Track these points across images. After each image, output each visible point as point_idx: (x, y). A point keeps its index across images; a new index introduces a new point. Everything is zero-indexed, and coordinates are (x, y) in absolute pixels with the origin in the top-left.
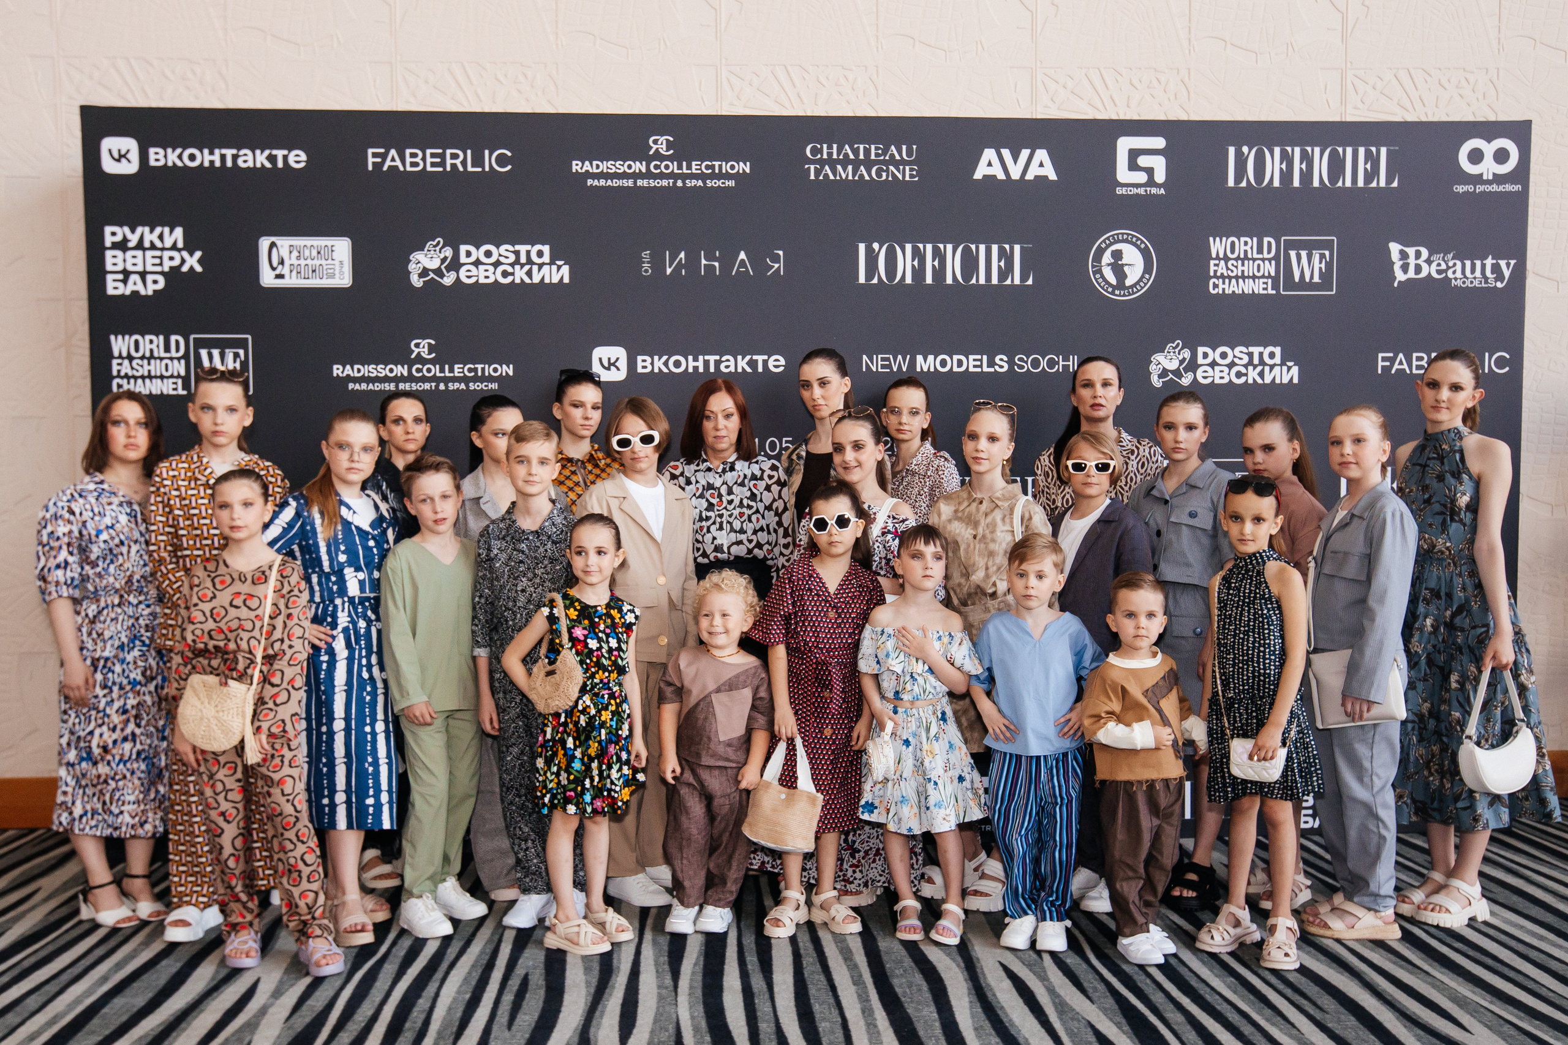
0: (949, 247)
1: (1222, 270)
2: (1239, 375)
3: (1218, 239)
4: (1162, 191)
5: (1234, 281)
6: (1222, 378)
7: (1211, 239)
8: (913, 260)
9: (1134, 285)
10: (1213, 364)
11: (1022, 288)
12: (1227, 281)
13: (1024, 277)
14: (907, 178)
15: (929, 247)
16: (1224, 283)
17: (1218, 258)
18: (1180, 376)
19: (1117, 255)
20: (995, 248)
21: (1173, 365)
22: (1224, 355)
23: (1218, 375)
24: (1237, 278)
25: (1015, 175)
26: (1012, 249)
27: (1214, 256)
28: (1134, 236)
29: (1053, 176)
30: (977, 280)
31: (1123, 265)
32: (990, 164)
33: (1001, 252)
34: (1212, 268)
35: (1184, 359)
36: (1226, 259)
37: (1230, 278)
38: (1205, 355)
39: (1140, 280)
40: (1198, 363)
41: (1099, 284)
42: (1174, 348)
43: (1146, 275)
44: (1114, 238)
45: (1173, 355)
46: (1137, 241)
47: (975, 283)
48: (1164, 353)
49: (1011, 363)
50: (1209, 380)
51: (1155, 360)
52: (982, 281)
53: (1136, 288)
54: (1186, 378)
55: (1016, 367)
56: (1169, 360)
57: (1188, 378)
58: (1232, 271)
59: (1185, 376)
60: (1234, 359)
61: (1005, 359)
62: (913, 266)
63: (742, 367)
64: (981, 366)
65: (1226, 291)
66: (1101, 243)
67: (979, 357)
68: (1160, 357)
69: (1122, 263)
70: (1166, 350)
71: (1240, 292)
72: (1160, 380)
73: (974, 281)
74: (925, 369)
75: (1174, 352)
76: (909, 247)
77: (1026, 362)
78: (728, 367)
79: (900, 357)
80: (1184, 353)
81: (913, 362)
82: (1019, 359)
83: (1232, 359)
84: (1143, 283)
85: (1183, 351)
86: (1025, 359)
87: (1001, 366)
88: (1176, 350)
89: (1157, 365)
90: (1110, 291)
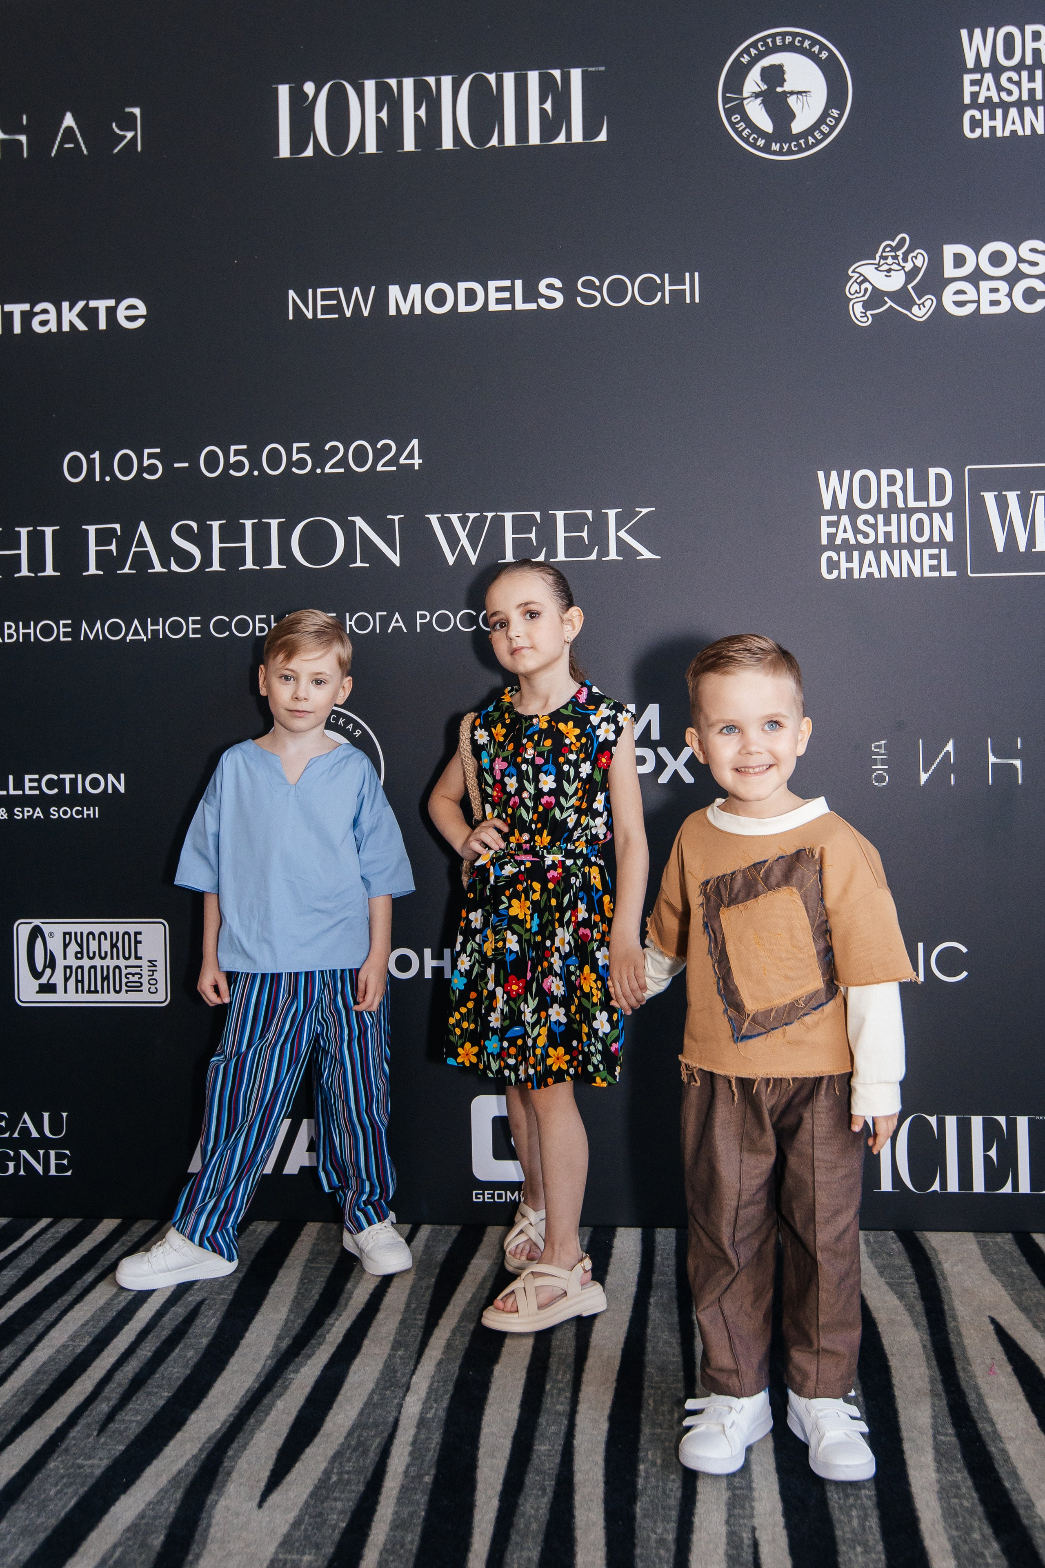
0: (447, 81)
1: (988, 90)
2: (1031, 295)
3: (977, 32)
5: (1013, 112)
6: (995, 303)
7: (964, 33)
8: (379, 110)
9: (810, 131)
10: (976, 277)
11: (587, 149)
12: (999, 112)
13: (590, 130)
15: (408, 84)
16: (993, 117)
17: (978, 67)
18: (909, 304)
19: (774, 75)
20: (533, 77)
21: (894, 282)
23: (986, 297)
24: (1020, 105)
26: (566, 78)
27: (970, 64)
28: (806, 37)
30: (501, 139)
31: (785, 94)
33: (547, 86)
34: (968, 89)
35: (916, 270)
36: (996, 69)
38: (960, 260)
39: (822, 120)
40: (946, 276)
41: (739, 134)
42: (895, 249)
43: (833, 111)
44: (766, 44)
45: (894, 263)
46: (811, 46)
47: (496, 144)
48: (875, 259)
49: (569, 291)
50: (969, 309)
51: (857, 275)
52: (510, 140)
53: (814, 138)
54: (921, 306)
55: (579, 299)
56: (885, 273)
57: (924, 307)
58: (1010, 93)
59: (918, 302)
60: (1019, 265)
61: (558, 283)
62: (379, 120)
63: (71, 322)
64: (511, 300)
65: (999, 134)
66: (741, 55)
67: (507, 283)
68: (867, 269)
69: (784, 91)
70: (877, 256)
71: (1028, 132)
72: (868, 313)
73: (494, 142)
74: (405, 311)
75: (895, 257)
76: (370, 86)
77: (599, 289)
78: (44, 323)
79: (357, 290)
80: (916, 258)
81: (382, 299)
82: (586, 284)
83: (1017, 265)
84: (828, 125)
85: (914, 254)
86: (598, 283)
87: (551, 300)
88: (900, 253)
89: (860, 284)
90: (758, 144)
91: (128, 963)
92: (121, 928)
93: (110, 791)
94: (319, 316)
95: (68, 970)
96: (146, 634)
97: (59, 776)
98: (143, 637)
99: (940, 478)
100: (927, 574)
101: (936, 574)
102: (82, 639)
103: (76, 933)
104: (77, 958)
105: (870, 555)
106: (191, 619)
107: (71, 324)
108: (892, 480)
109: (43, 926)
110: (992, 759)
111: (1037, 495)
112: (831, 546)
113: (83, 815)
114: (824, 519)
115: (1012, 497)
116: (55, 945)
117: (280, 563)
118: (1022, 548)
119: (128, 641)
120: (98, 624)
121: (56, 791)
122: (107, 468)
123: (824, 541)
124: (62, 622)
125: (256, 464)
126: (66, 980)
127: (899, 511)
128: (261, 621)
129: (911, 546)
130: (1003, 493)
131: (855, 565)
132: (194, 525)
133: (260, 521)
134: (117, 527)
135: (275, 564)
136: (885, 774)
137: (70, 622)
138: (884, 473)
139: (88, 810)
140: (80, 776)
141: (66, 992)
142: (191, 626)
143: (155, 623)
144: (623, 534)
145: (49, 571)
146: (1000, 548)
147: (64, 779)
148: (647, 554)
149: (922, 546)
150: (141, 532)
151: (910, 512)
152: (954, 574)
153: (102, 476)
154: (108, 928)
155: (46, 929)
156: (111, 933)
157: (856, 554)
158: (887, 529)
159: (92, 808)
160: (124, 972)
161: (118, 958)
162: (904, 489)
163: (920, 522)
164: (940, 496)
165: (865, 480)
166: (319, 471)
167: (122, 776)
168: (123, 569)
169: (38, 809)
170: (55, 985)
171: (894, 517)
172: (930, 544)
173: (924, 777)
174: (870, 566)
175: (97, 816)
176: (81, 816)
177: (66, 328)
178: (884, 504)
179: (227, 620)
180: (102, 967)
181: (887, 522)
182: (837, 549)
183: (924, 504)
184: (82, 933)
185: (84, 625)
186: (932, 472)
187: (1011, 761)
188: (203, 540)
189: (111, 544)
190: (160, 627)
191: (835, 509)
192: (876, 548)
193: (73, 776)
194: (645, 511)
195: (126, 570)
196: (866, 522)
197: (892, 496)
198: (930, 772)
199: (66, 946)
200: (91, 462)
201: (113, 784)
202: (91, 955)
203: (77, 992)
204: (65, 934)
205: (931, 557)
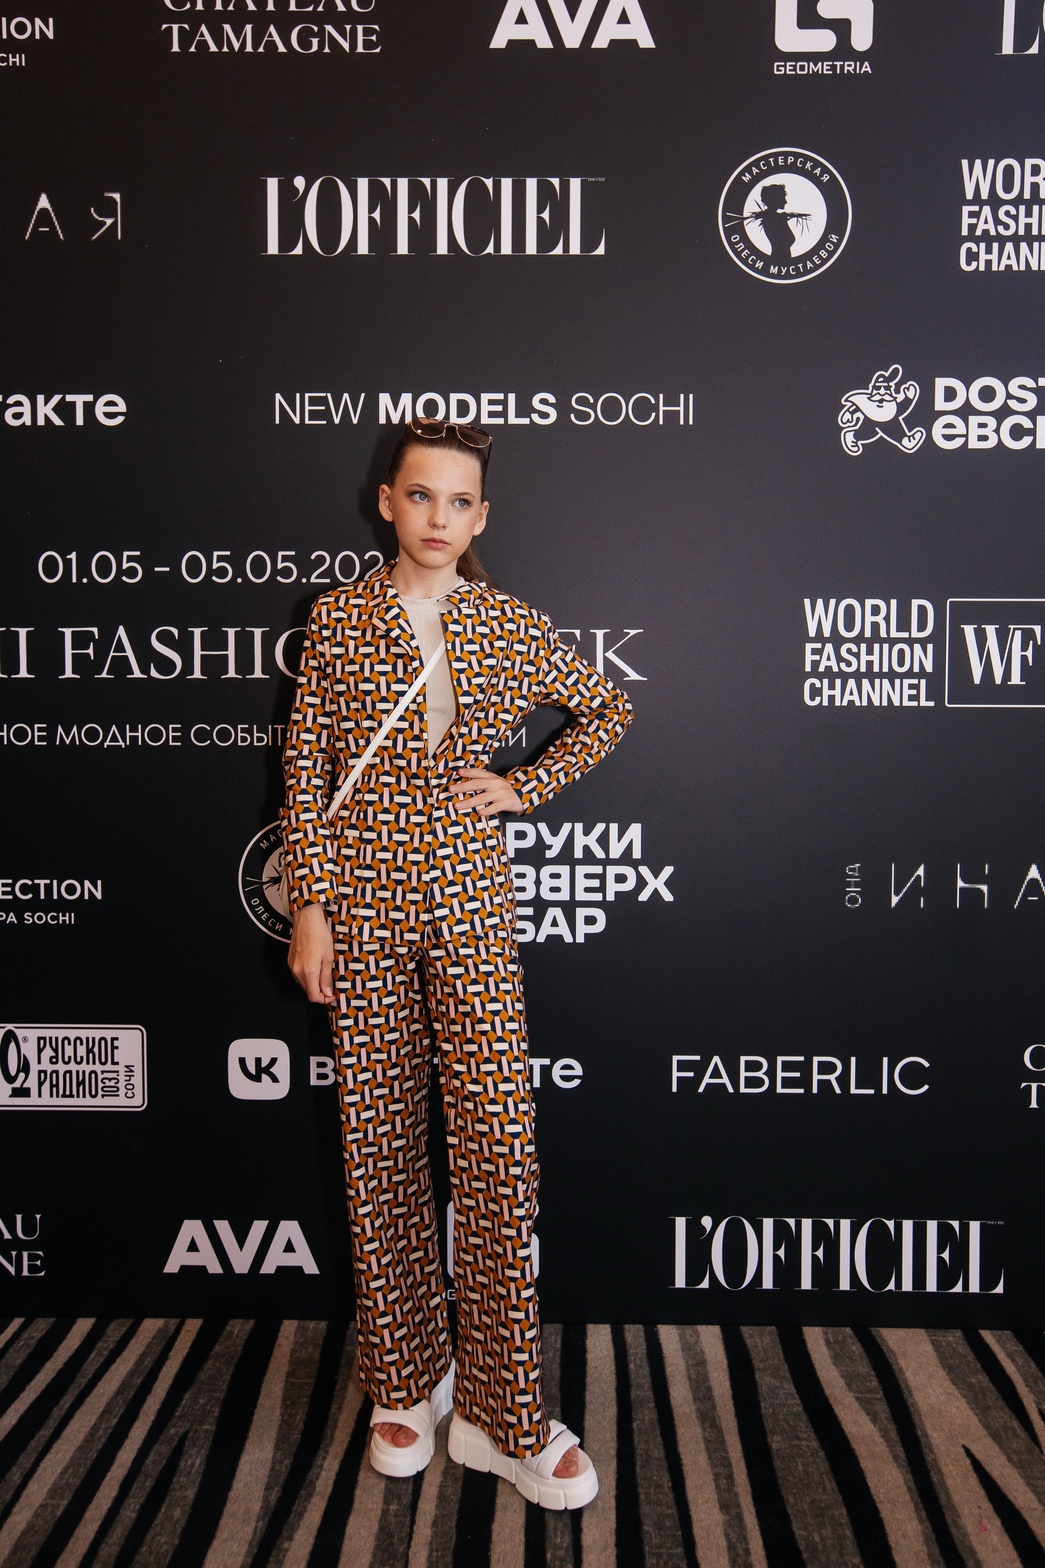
0: (443, 184)
1: (985, 224)
2: (1017, 432)
3: (978, 163)
4: (867, 68)
5: (1009, 247)
6: (983, 438)
7: (965, 163)
8: (372, 210)
9: (807, 256)
10: (966, 411)
11: (585, 260)
12: (995, 246)
13: (588, 242)
14: (360, 49)
15: (403, 184)
16: (989, 251)
17: (977, 199)
18: (899, 435)
19: (774, 196)
20: (531, 185)
21: (886, 413)
22: (987, 394)
23: (974, 432)
24: (1016, 239)
25: (572, 37)
26: (565, 187)
27: (969, 195)
28: (807, 158)
29: (646, 41)
30: (498, 247)
31: (787, 216)
32: (521, 19)
33: (545, 192)
34: (966, 221)
35: (907, 401)
36: (995, 202)
37: (1002, 240)
38: (950, 394)
39: (820, 245)
40: (937, 409)
41: (738, 255)
42: (888, 380)
43: (833, 236)
44: (767, 164)
45: (886, 393)
46: (814, 167)
47: (492, 252)
48: (868, 389)
49: (563, 407)
50: (957, 443)
51: (850, 404)
52: (506, 248)
53: (813, 262)
54: (911, 438)
55: (572, 416)
56: (877, 403)
57: (914, 439)
58: (1007, 227)
59: (909, 434)
60: (1008, 401)
61: (552, 399)
62: (372, 221)
63: (46, 416)
64: (504, 414)
65: (995, 268)
66: (742, 173)
67: (500, 396)
68: (860, 399)
69: (785, 213)
70: (870, 386)
71: (1023, 267)
72: (859, 443)
73: (490, 249)
74: (395, 419)
75: (888, 388)
76: (363, 184)
77: (593, 407)
78: (18, 416)
79: (346, 396)
80: (908, 389)
81: (372, 406)
82: (580, 401)
83: (1005, 402)
84: (827, 250)
85: (907, 385)
86: (592, 401)
87: (544, 415)
88: (892, 384)
89: (852, 413)
90: (757, 266)
91: (105, 1068)
92: (98, 1034)
93: (86, 897)
94: (307, 422)
95: (43, 1075)
96: (124, 740)
97: (33, 882)
98: (121, 743)
99: (922, 610)
100: (906, 703)
101: (915, 704)
102: (58, 743)
103: (51, 1038)
104: (51, 1062)
105: (852, 683)
106: (171, 726)
107: (46, 417)
108: (876, 610)
109: (17, 1031)
110: (960, 884)
111: (1015, 629)
112: (815, 673)
113: (58, 921)
114: (809, 647)
115: (991, 630)
116: (29, 1050)
117: (263, 673)
118: (998, 681)
119: (105, 747)
120: (75, 729)
121: (30, 896)
122: (83, 569)
123: (808, 668)
124: (36, 726)
125: (239, 570)
126: (41, 1084)
127: (882, 641)
128: (243, 730)
129: (892, 676)
130: (983, 626)
131: (837, 692)
132: (175, 631)
133: (243, 629)
134: (95, 630)
135: (258, 673)
136: (858, 896)
137: (45, 725)
138: (869, 603)
139: (64, 915)
140: (55, 882)
141: (40, 1096)
142: (171, 734)
143: (134, 729)
144: (610, 655)
145: (23, 673)
146: (977, 680)
147: (39, 885)
148: (633, 676)
149: (902, 676)
150: (119, 636)
151: (892, 642)
152: (932, 704)
153: (79, 578)
154: (84, 1034)
155: (20, 1034)
156: (87, 1039)
157: (838, 682)
158: (870, 658)
159: (67, 914)
160: (100, 1077)
161: (94, 1063)
162: (887, 619)
163: (901, 652)
164: (922, 627)
165: (850, 610)
166: (304, 580)
167: (99, 882)
168: (101, 673)
169: (12, 914)
170: (28, 1090)
171: (876, 646)
172: (910, 674)
173: (895, 900)
174: (851, 694)
175: (73, 922)
176: (56, 922)
177: (41, 422)
178: (868, 634)
179: (209, 728)
180: (78, 1072)
181: (870, 652)
182: (820, 677)
183: (905, 635)
184: (57, 1039)
185: (60, 729)
186: (915, 603)
187: (978, 887)
188: (184, 647)
189: (88, 648)
190: (139, 734)
191: (819, 637)
192: (858, 676)
193: (48, 881)
194: (633, 632)
195: (104, 675)
196: (849, 651)
197: (875, 626)
198: (901, 895)
199: (40, 1051)
200: (68, 564)
201: (90, 890)
202: (66, 1060)
203: (51, 1096)
204: (39, 1039)
205: (911, 687)
